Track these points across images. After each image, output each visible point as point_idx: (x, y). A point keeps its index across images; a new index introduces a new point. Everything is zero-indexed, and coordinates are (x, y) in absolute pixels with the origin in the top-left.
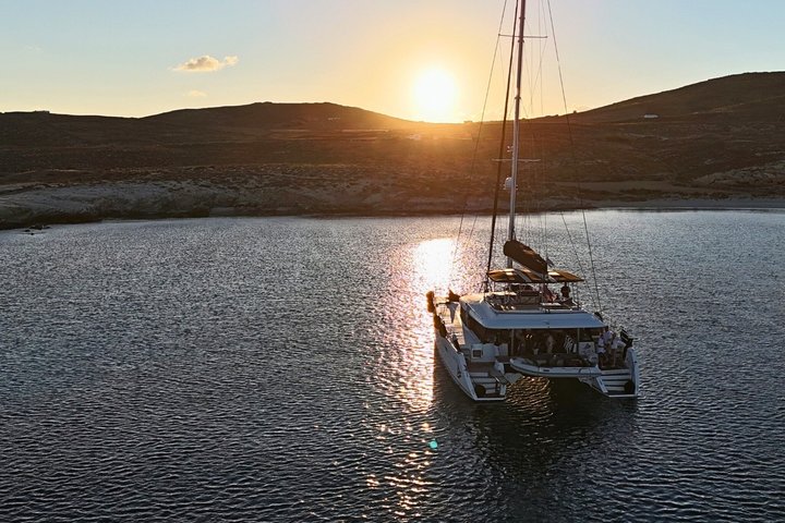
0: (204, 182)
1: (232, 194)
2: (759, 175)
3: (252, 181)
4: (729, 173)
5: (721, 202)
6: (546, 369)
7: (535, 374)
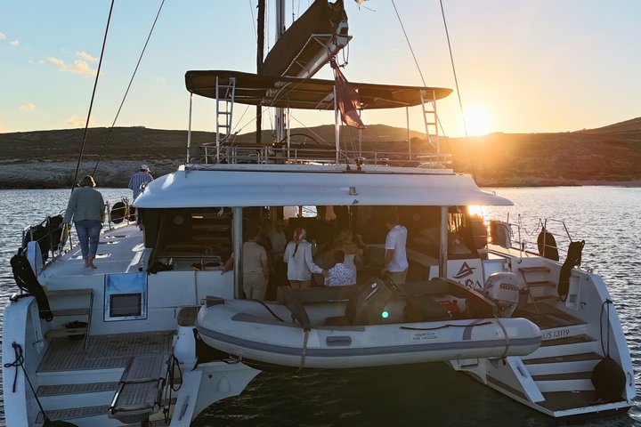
6: (337, 333)
7: (295, 360)
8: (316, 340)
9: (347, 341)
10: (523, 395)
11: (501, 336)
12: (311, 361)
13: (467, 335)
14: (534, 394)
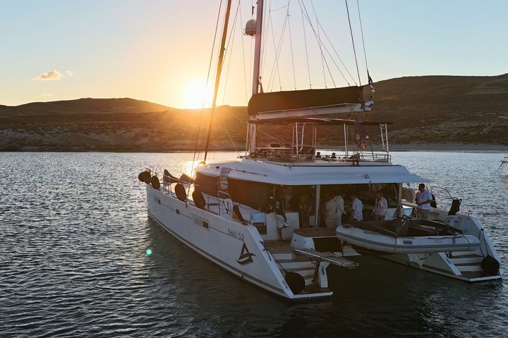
0: (20, 130)
1: (38, 137)
2: (428, 132)
3: (56, 129)
4: (405, 131)
5: (403, 146)
6: (406, 239)
7: (391, 249)
8: (400, 242)
9: (411, 243)
10: (451, 273)
11: (467, 242)
12: (398, 250)
13: (454, 242)
14: (457, 272)
